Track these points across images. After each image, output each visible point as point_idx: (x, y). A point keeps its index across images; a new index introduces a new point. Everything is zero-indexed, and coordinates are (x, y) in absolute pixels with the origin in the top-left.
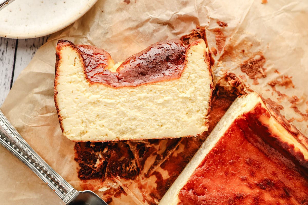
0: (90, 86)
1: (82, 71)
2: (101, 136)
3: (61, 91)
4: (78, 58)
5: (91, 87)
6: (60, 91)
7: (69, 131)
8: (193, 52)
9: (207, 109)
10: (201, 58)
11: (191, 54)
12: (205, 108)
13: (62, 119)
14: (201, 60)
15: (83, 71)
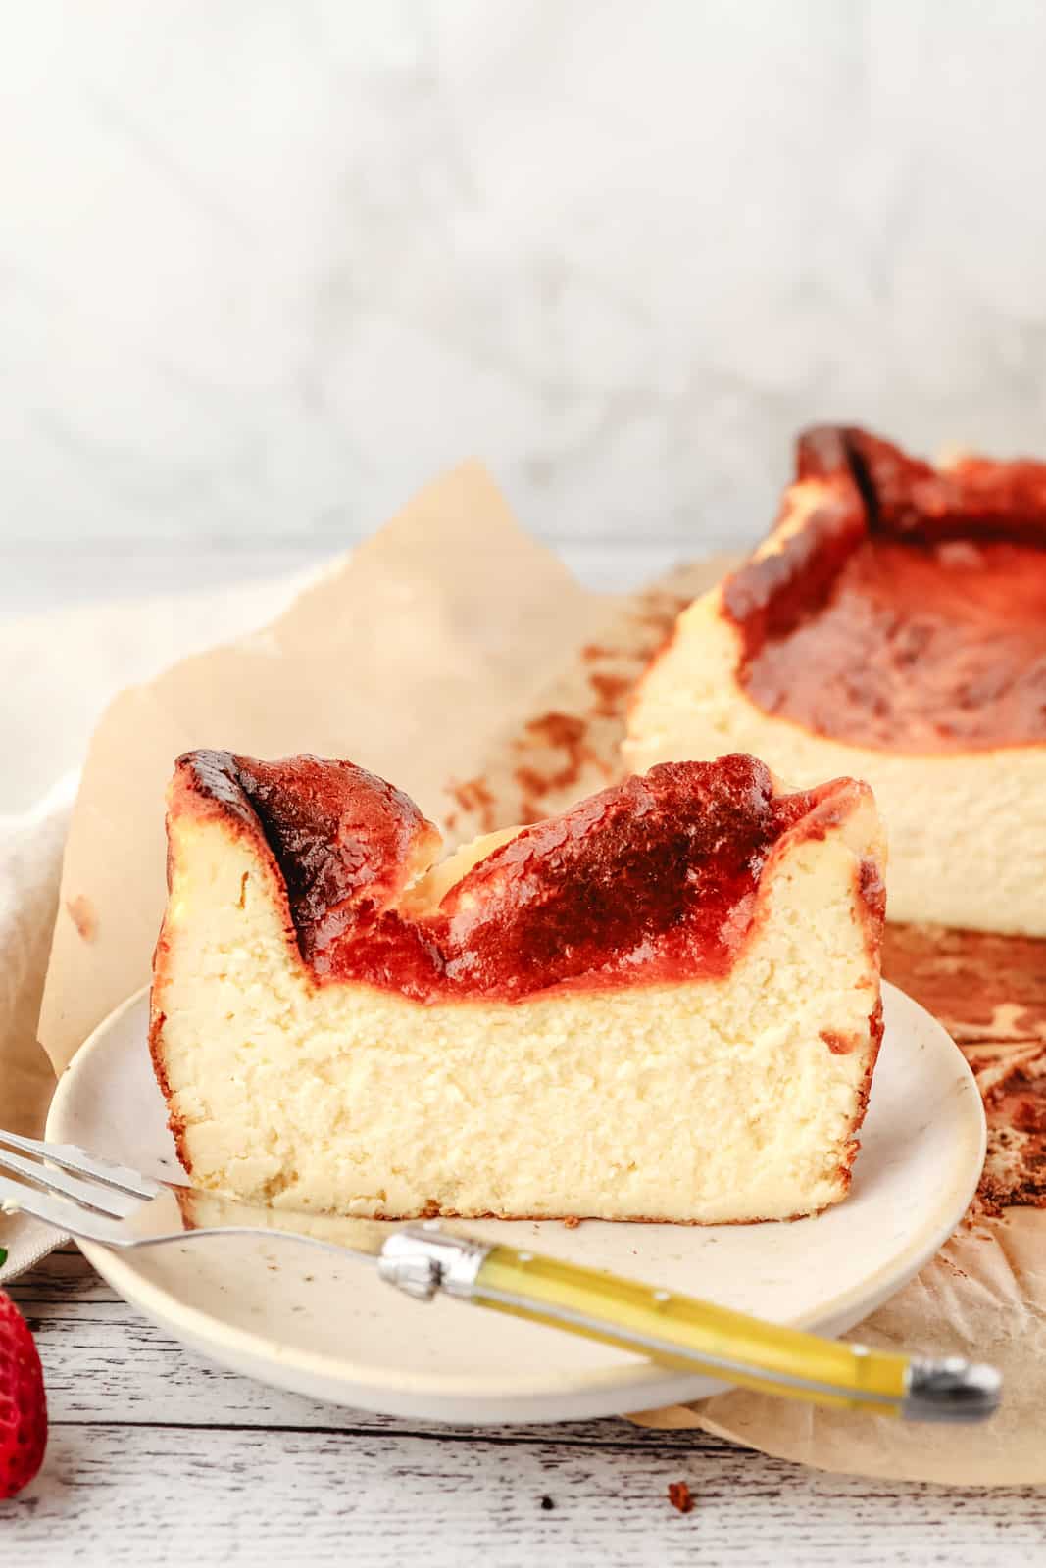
0: (310, 996)
1: (273, 933)
2: (356, 1198)
3: (179, 1013)
4: (256, 876)
5: (315, 999)
6: (177, 1009)
7: (214, 1173)
8: (797, 873)
9: (847, 1117)
10: (836, 902)
11: (786, 880)
12: (842, 1114)
13: (184, 1127)
14: (835, 909)
15: (278, 934)
